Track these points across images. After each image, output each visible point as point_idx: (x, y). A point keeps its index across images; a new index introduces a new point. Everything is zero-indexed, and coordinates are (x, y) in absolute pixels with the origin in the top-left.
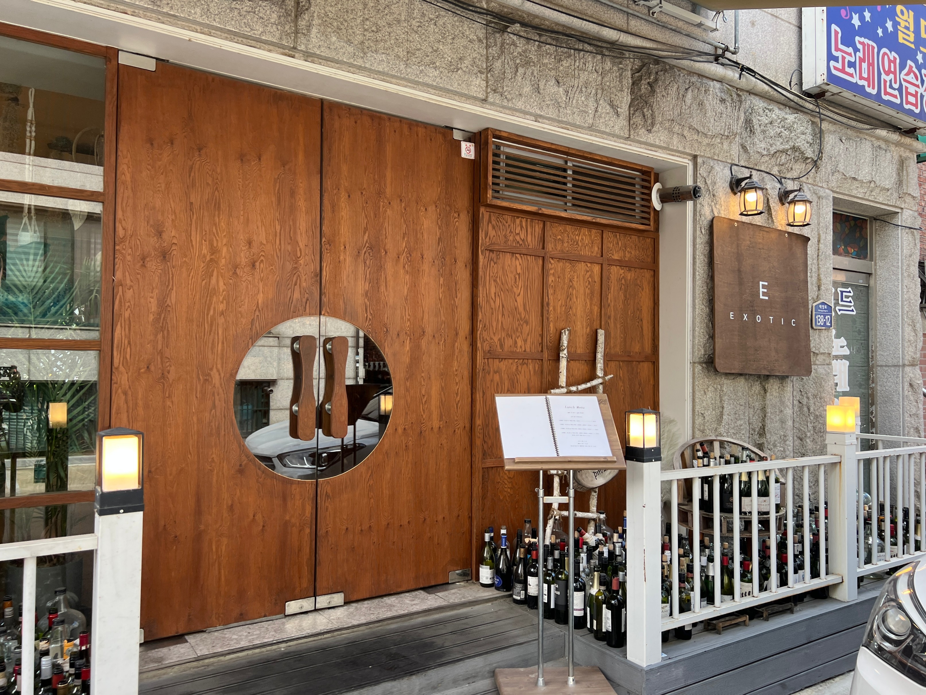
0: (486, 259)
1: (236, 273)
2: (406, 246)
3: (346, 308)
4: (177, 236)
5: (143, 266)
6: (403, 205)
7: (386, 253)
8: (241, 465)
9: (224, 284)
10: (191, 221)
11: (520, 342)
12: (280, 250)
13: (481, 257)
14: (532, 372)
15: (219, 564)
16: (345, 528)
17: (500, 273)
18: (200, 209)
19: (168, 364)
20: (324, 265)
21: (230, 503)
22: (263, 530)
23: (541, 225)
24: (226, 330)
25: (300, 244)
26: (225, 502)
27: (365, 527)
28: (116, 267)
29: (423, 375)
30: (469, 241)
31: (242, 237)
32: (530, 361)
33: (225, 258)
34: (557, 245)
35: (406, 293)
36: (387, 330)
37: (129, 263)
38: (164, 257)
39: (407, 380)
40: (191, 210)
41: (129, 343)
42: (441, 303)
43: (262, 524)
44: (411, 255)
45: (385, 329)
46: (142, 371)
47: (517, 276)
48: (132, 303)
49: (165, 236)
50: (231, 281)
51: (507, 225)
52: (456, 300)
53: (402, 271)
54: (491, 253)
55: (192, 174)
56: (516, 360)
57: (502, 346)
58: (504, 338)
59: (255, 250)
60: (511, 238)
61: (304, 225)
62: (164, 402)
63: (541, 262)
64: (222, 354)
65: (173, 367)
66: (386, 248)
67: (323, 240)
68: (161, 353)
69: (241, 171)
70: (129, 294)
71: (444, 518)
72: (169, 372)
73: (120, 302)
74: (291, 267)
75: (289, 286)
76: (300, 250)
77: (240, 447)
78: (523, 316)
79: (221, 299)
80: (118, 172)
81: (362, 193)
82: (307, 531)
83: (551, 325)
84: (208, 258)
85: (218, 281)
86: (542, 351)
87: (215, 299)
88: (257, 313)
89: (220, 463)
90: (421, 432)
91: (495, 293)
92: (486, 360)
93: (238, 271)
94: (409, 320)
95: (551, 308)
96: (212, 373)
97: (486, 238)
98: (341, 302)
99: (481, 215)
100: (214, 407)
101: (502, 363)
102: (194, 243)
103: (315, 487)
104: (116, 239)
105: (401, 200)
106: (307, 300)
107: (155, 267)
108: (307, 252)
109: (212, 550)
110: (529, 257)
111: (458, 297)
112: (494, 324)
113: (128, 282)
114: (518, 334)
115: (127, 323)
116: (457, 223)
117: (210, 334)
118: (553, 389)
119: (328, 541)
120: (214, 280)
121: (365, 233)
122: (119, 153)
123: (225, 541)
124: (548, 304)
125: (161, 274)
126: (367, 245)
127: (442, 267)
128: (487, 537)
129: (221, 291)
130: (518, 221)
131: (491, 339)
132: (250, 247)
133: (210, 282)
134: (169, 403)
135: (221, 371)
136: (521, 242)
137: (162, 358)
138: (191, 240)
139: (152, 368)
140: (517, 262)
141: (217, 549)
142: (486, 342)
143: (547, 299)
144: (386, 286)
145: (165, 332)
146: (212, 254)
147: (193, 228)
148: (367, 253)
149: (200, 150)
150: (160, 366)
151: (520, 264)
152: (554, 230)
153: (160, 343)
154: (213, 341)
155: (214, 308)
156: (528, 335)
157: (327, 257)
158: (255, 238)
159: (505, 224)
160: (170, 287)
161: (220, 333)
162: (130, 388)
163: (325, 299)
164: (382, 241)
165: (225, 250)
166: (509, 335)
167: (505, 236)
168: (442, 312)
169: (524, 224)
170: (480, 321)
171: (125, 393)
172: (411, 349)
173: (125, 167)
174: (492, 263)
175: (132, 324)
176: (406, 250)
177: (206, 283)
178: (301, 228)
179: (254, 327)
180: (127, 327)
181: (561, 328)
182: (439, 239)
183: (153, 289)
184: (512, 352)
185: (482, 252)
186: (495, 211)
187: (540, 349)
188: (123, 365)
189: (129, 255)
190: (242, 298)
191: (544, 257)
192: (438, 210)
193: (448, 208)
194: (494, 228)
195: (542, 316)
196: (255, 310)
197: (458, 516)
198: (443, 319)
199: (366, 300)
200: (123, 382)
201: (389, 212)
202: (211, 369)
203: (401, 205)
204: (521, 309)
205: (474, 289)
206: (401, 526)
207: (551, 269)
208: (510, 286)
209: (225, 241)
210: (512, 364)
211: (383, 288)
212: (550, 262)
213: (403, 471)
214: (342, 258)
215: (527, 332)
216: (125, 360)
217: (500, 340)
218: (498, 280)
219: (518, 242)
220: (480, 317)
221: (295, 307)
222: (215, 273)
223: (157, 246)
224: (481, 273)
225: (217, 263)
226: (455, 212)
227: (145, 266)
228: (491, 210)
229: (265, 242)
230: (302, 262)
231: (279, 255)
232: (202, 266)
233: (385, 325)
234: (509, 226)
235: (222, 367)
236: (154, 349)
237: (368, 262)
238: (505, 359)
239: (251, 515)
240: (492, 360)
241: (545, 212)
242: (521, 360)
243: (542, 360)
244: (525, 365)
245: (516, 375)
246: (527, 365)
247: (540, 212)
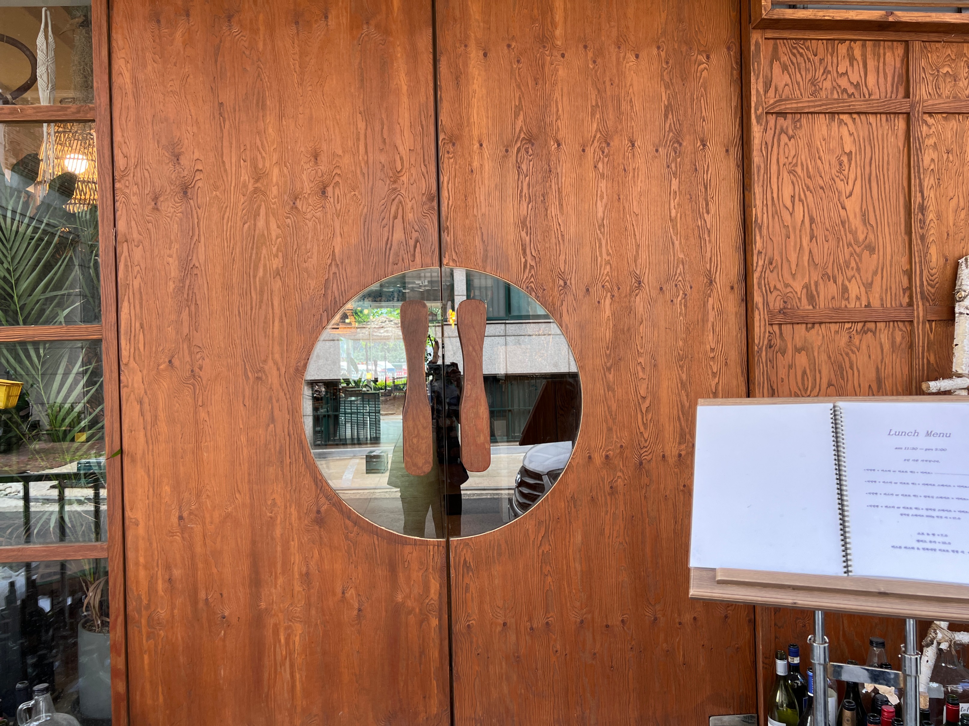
0: (769, 133)
1: (296, 208)
2: (598, 130)
3: (486, 250)
4: (202, 158)
5: (156, 209)
6: (590, 54)
7: (559, 145)
8: (318, 512)
9: (278, 227)
10: (222, 131)
11: (854, 289)
12: (367, 162)
13: (756, 130)
14: (887, 346)
15: (292, 666)
16: (500, 621)
17: (804, 156)
18: (235, 111)
19: (198, 356)
20: (444, 179)
21: (304, 570)
22: (358, 616)
23: (900, 50)
24: (285, 298)
25: (401, 149)
26: (296, 569)
27: (538, 623)
28: (118, 214)
29: (641, 360)
30: (734, 104)
31: (303, 149)
32: (881, 325)
33: (277, 184)
34: (942, 86)
35: (600, 214)
36: (565, 283)
37: (135, 207)
38: (185, 193)
39: (609, 369)
40: (220, 114)
41: (142, 327)
42: (674, 227)
43: (356, 606)
44: (608, 144)
45: (561, 283)
46: (162, 367)
47: (845, 159)
48: (143, 267)
49: (183, 161)
50: (288, 221)
51: (817, 59)
52: (707, 218)
53: (591, 174)
54: (781, 120)
55: (220, 59)
56: (847, 326)
57: (811, 299)
58: (816, 284)
59: (323, 167)
60: (827, 84)
61: (407, 115)
62: (195, 413)
63: (901, 124)
64: (282, 338)
65: (207, 360)
66: (559, 137)
67: (441, 136)
68: (188, 339)
69: (296, 41)
70: (138, 253)
71: (695, 619)
72: (201, 368)
73: (126, 266)
74: (386, 189)
75: (385, 221)
76: (401, 159)
77: (316, 484)
78: (861, 237)
79: (274, 250)
80: (114, 72)
81: (509, 46)
82: (434, 622)
83: (933, 250)
84: (251, 188)
85: (267, 223)
86: (910, 304)
87: (264, 251)
88: (334, 269)
89: (286, 508)
90: (641, 463)
91: (793, 197)
92: (776, 328)
93: (299, 203)
94: (608, 263)
95: (931, 216)
96: (266, 368)
97: (766, 92)
98: (478, 241)
99: (753, 48)
100: (272, 419)
101: (813, 332)
102: (228, 166)
103: (444, 551)
104: (116, 174)
105: (585, 47)
106: (417, 241)
107: (172, 210)
108: (413, 162)
109: (280, 641)
110: (872, 118)
111: (712, 211)
112: (793, 257)
113: (135, 235)
114: (850, 273)
115: (137, 296)
116: (705, 74)
117: (260, 307)
118: (936, 379)
119: (471, 642)
120: (261, 223)
121: (516, 116)
122: (114, 44)
123: (298, 628)
124: (922, 209)
125: (181, 220)
126: (522, 135)
127: (675, 160)
128: (781, 668)
129: (274, 238)
130: (843, 49)
131: (787, 285)
132: (316, 163)
133: (255, 225)
134: (203, 415)
135: (280, 364)
136: (851, 90)
137: (189, 347)
138: (223, 162)
139: (176, 362)
140: (844, 131)
141: (287, 639)
142: (775, 293)
143: (919, 199)
144: (561, 205)
145: (193, 308)
146: (257, 181)
147: (226, 143)
148: (523, 150)
149: (229, 18)
150: (188, 359)
151: (851, 134)
152: (933, 57)
153: (186, 324)
154: (266, 318)
155: (265, 266)
156: (875, 273)
157: (447, 163)
158: (324, 147)
159: (811, 57)
160: (196, 237)
161: (276, 303)
162: (146, 392)
163: (447, 238)
164: (551, 124)
165: (276, 171)
166: (826, 276)
167: (813, 82)
168: (677, 243)
169: (857, 53)
170: (760, 253)
171: (141, 403)
172: (613, 314)
173: (122, 62)
174: (784, 139)
175: (144, 298)
176: (598, 135)
177: (249, 227)
178: (400, 120)
179: (330, 292)
180: (137, 302)
181: (957, 255)
182: (666, 107)
183: (171, 242)
184: (837, 310)
185: (758, 118)
186: (786, 34)
187: (907, 300)
188: (134, 358)
189: (134, 194)
190: (309, 246)
191: (908, 114)
192: (663, 54)
193: (684, 49)
194: (785, 68)
195: (909, 232)
196: (330, 265)
198: (681, 256)
199: (523, 234)
200: (136, 385)
201: (561, 72)
202: (265, 361)
203: (587, 55)
204: (856, 222)
205: (746, 193)
206: (607, 626)
207: (928, 136)
208: (827, 178)
209: (275, 158)
210: (837, 332)
211: (553, 210)
212: (926, 122)
213: (607, 531)
214: (476, 164)
215: (873, 267)
216: (137, 352)
217: (807, 287)
218: (799, 170)
219: (845, 90)
220: (758, 244)
221: (397, 254)
222: (263, 211)
223: (173, 177)
224: (757, 159)
225: (264, 194)
226: (700, 53)
227: (158, 209)
228: (776, 35)
229: (340, 152)
230: (404, 178)
231: (365, 171)
232: (242, 200)
233: (561, 275)
234: (821, 60)
235: (282, 357)
236: (177, 333)
237: (524, 167)
238: (821, 323)
239: (339, 590)
240: (789, 327)
241: (904, 19)
242: (860, 325)
243: (911, 322)
244: (870, 334)
245: (847, 354)
246: (874, 333)
247: (891, 19)
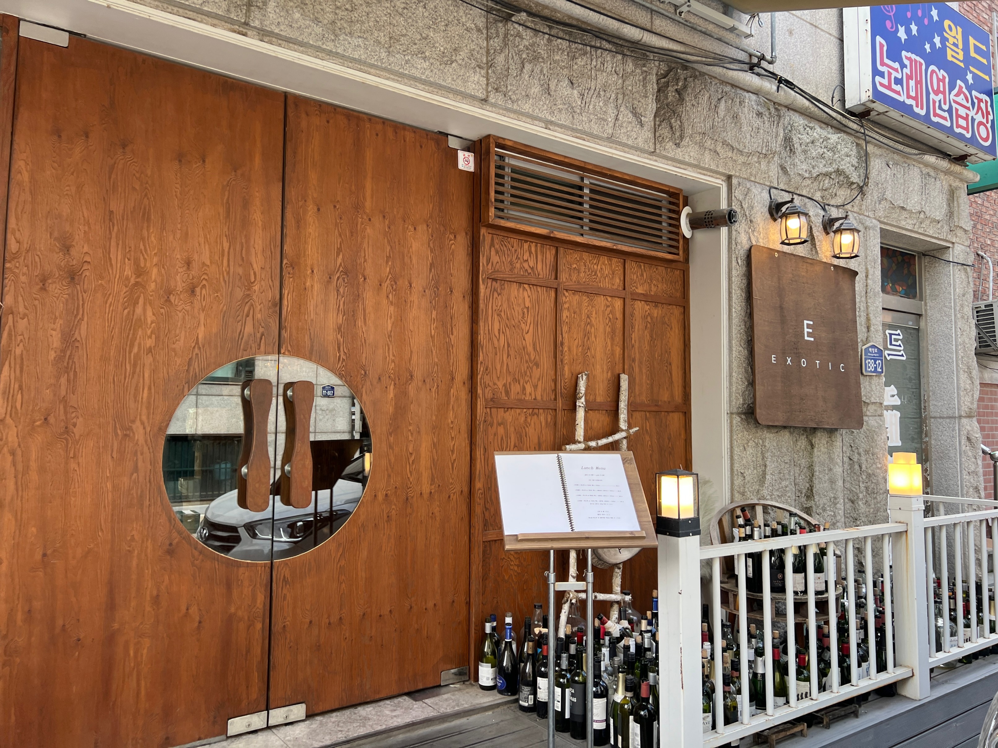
0: (488, 290)
1: (170, 301)
2: (390, 272)
3: (312, 346)
4: (91, 252)
5: (44, 289)
6: (387, 222)
7: (365, 279)
8: (171, 544)
9: (154, 314)
10: (110, 233)
11: (529, 389)
12: (228, 273)
13: (482, 287)
14: (543, 424)
15: (138, 675)
16: (308, 620)
17: (505, 306)
18: (123, 219)
19: (73, 415)
20: (286, 292)
21: (155, 593)
22: (199, 628)
23: (553, 252)
24: (154, 371)
25: (255, 266)
26: (148, 593)
27: (334, 619)
28: (6, 289)
29: (411, 428)
30: (468, 268)
31: (179, 256)
32: (541, 411)
33: (155, 281)
34: (572, 274)
35: (389, 329)
36: (365, 373)
37: (24, 285)
38: (73, 279)
39: (391, 434)
40: (110, 220)
41: (21, 388)
42: (433, 341)
43: (197, 619)
44: (396, 283)
45: (363, 372)
46: (38, 423)
47: (525, 310)
48: (26, 336)
49: (73, 252)
50: (162, 310)
51: (513, 249)
52: (452, 337)
53: (385, 301)
54: (494, 283)
55: (113, 176)
56: (525, 410)
57: (507, 393)
58: (510, 383)
59: (194, 272)
60: (518, 265)
61: (260, 242)
62: (67, 463)
63: (553, 294)
64: (149, 403)
65: (81, 419)
66: (366, 274)
67: (285, 262)
68: (64, 400)
69: (178, 174)
70: (22, 324)
71: (435, 605)
72: (75, 425)
73: (10, 335)
74: (242, 294)
75: (239, 318)
76: (255, 273)
77: (170, 521)
78: (533, 358)
79: (149, 332)
80: (13, 170)
81: (335, 207)
82: (259, 626)
83: (566, 368)
84: (132, 281)
85: (144, 310)
86: (555, 399)
87: (140, 332)
88: (196, 350)
89: (143, 542)
90: (407, 499)
91: (499, 330)
92: (488, 410)
93: (172, 298)
94: (393, 361)
95: (566, 349)
96: (134, 426)
97: (487, 265)
98: (307, 338)
99: (481, 237)
100: (136, 469)
101: (508, 413)
102: (114, 262)
103: (269, 571)
104: (7, 255)
105: (384, 217)
106: (263, 335)
107: (60, 291)
108: (263, 276)
109: (129, 655)
110: (539, 289)
111: (455, 333)
112: (498, 367)
113: (21, 309)
114: (527, 379)
115: (18, 361)
116: (453, 246)
117: (133, 376)
118: (568, 444)
119: (286, 639)
120: (139, 310)
121: (338, 255)
122: (15, 146)
123: (147, 642)
124: (562, 344)
125: (67, 300)
126: (341, 269)
127: (434, 299)
128: (488, 628)
129: (149, 322)
130: (526, 246)
131: (495, 384)
132: (188, 268)
133: (134, 311)
134: (73, 465)
135: (146, 424)
136: (530, 271)
137: (65, 408)
138: (110, 259)
139: (52, 420)
140: (525, 294)
141: (136, 653)
142: (489, 388)
143: (561, 338)
144: (365, 319)
145: (72, 374)
146: (138, 276)
147: (113, 243)
148: (341, 279)
149: (124, 146)
150: (62, 417)
151: (529, 297)
152: (569, 258)
153: (63, 388)
154: (137, 386)
155: (140, 344)
156: (539, 379)
157: (289, 282)
158: (196, 257)
159: (511, 248)
160: (80, 316)
161: (147, 375)
162: (19, 446)
163: (285, 334)
164: (360, 264)
165: (155, 271)
166: (516, 380)
167: (511, 263)
168: (434, 352)
169: (533, 249)
170: (481, 363)
171: (13, 453)
172: (395, 396)
173: (22, 164)
174: (496, 295)
175: (25, 363)
176: (390, 276)
177: (129, 312)
178: (256, 246)
179: (192, 369)
180: (18, 366)
181: (577, 372)
182: (431, 265)
183: (56, 318)
184: (520, 400)
185: (483, 280)
186: (498, 232)
187: (553, 397)
188: (11, 416)
189: (24, 274)
190: (177, 332)
191: (556, 289)
192: (430, 230)
193: (442, 229)
194: (497, 252)
195: (555, 357)
196: (194, 347)
197: (453, 602)
198: (436, 360)
199: (339, 336)
200: (10, 439)
201: (369, 230)
202: (133, 421)
203: (384, 223)
204: (530, 349)
205: (474, 325)
206: (380, 616)
207: (565, 302)
208: (516, 321)
209: (155, 260)
210: (519, 414)
211: (360, 323)
212: (564, 294)
213: (383, 548)
214: (308, 284)
215: (538, 376)
216: (13, 410)
217: (505, 385)
218: (502, 314)
219: (526, 270)
220: (481, 358)
221: (247, 343)
222: (141, 301)
223: (62, 264)
224: (482, 306)
225: (144, 287)
226: (451, 233)
227: (45, 290)
228: (494, 232)
229: (208, 263)
230: (256, 288)
231: (227, 279)
232: (124, 291)
233: (363, 367)
234: (516, 251)
235: (148, 418)
236: (55, 395)
237: (341, 290)
238: (511, 408)
239: (183, 609)
240: (495, 409)
241: (558, 236)
242: (531, 410)
243: (556, 410)
244: (535, 416)
245: (524, 428)
246: (538, 416)
247: (552, 235)
